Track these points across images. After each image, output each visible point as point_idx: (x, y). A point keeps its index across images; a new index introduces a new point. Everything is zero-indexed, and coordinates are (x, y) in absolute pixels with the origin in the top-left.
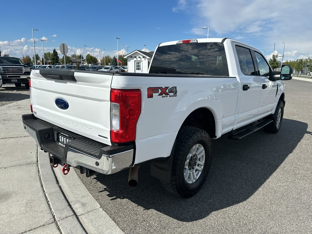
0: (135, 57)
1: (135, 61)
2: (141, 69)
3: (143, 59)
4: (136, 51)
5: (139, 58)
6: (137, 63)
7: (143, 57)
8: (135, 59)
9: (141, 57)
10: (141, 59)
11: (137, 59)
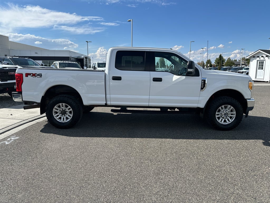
0: (258, 57)
1: (258, 61)
2: (264, 68)
3: (266, 58)
4: (260, 51)
5: (263, 58)
6: (260, 62)
7: (267, 56)
8: (258, 59)
9: (264, 56)
10: (264, 58)
11: (260, 59)
